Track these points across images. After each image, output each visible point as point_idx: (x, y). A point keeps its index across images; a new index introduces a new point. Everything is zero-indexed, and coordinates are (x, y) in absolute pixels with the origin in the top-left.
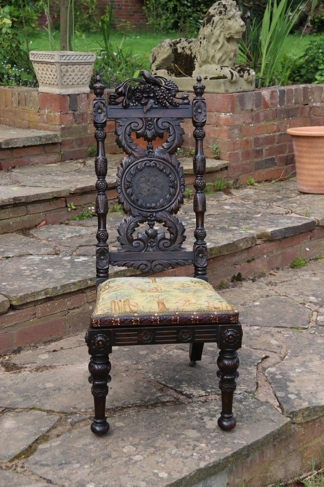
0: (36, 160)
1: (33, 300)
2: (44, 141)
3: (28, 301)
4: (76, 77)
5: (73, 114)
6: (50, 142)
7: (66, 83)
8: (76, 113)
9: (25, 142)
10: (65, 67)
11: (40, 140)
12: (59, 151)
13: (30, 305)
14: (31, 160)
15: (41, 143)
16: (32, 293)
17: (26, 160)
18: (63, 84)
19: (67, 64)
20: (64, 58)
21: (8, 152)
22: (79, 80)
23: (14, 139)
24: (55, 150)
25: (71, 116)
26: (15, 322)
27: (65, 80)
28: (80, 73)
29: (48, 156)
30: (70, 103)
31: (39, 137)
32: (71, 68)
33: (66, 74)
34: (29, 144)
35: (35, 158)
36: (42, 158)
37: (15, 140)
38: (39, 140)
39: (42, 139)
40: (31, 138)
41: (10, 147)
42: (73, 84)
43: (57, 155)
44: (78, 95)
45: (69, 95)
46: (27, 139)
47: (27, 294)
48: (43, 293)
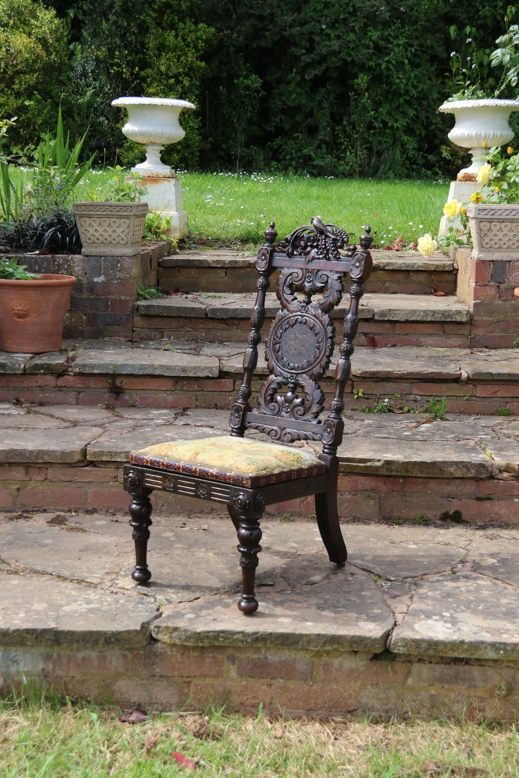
0: (429, 340)
1: (109, 459)
2: (438, 318)
3: (104, 459)
4: (505, 239)
5: (498, 287)
6: (449, 320)
7: (488, 246)
8: (502, 286)
9: (410, 316)
10: (488, 224)
11: (433, 315)
12: (466, 334)
13: (110, 466)
14: (422, 339)
15: (433, 319)
16: (108, 452)
17: (413, 339)
18: (484, 246)
19: (490, 221)
20: (485, 212)
21: (388, 325)
22: (511, 243)
23: (394, 310)
24: (460, 332)
25: (493, 289)
26: (91, 480)
27: (488, 241)
28: (512, 233)
29: (449, 338)
30: (493, 271)
31: (431, 311)
32: (496, 226)
33: (488, 233)
34: (414, 318)
35: (428, 338)
36: (439, 340)
37: (396, 312)
38: (431, 314)
39: (436, 315)
40: (420, 311)
41: (386, 319)
42: (500, 247)
43: (464, 339)
44: (510, 261)
45: (493, 261)
46: (414, 312)
47: (103, 452)
48: (123, 455)
